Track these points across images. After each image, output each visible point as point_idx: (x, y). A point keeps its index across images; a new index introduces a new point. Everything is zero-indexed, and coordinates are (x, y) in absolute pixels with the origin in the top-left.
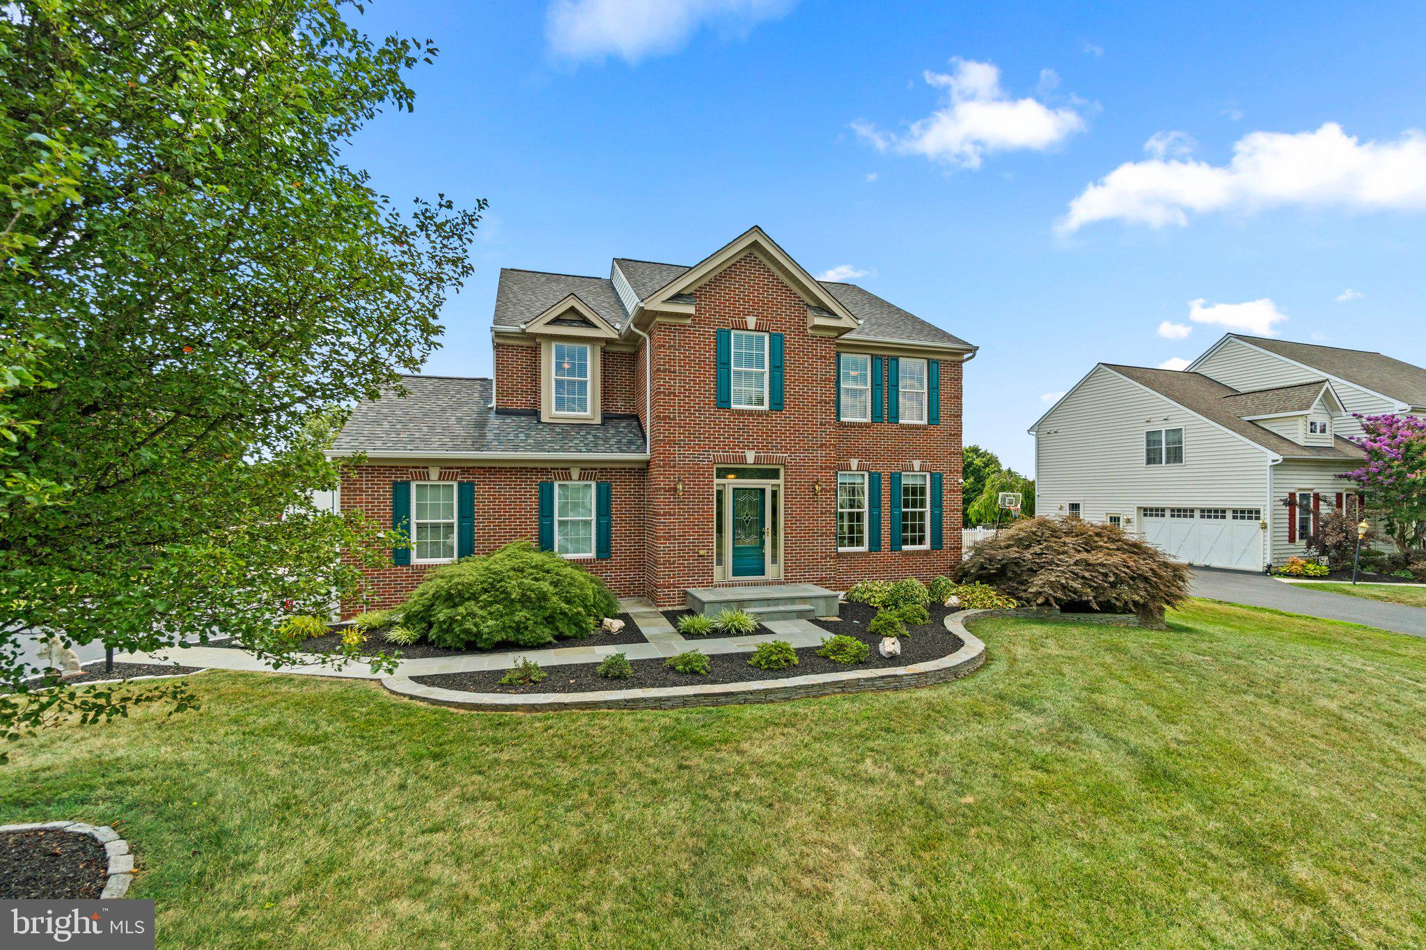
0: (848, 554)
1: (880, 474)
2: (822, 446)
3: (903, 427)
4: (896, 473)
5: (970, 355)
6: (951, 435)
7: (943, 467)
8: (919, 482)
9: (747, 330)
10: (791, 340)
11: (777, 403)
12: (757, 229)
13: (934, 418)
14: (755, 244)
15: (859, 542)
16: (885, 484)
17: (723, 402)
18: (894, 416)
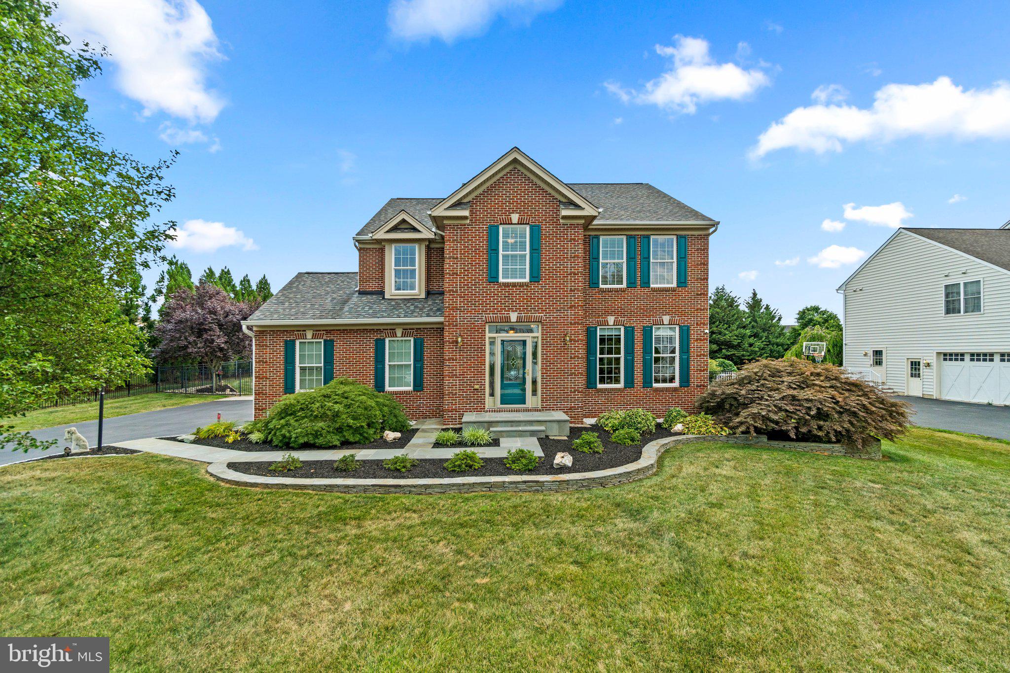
0: (606, 389)
1: (633, 328)
2: (571, 307)
3: (654, 290)
4: (647, 327)
5: (714, 229)
6: (698, 295)
7: (692, 321)
8: (669, 333)
9: (512, 224)
10: (547, 229)
11: (535, 277)
12: (516, 149)
13: (682, 281)
14: (515, 161)
15: (617, 381)
16: (638, 336)
17: (493, 278)
18: (646, 283)
